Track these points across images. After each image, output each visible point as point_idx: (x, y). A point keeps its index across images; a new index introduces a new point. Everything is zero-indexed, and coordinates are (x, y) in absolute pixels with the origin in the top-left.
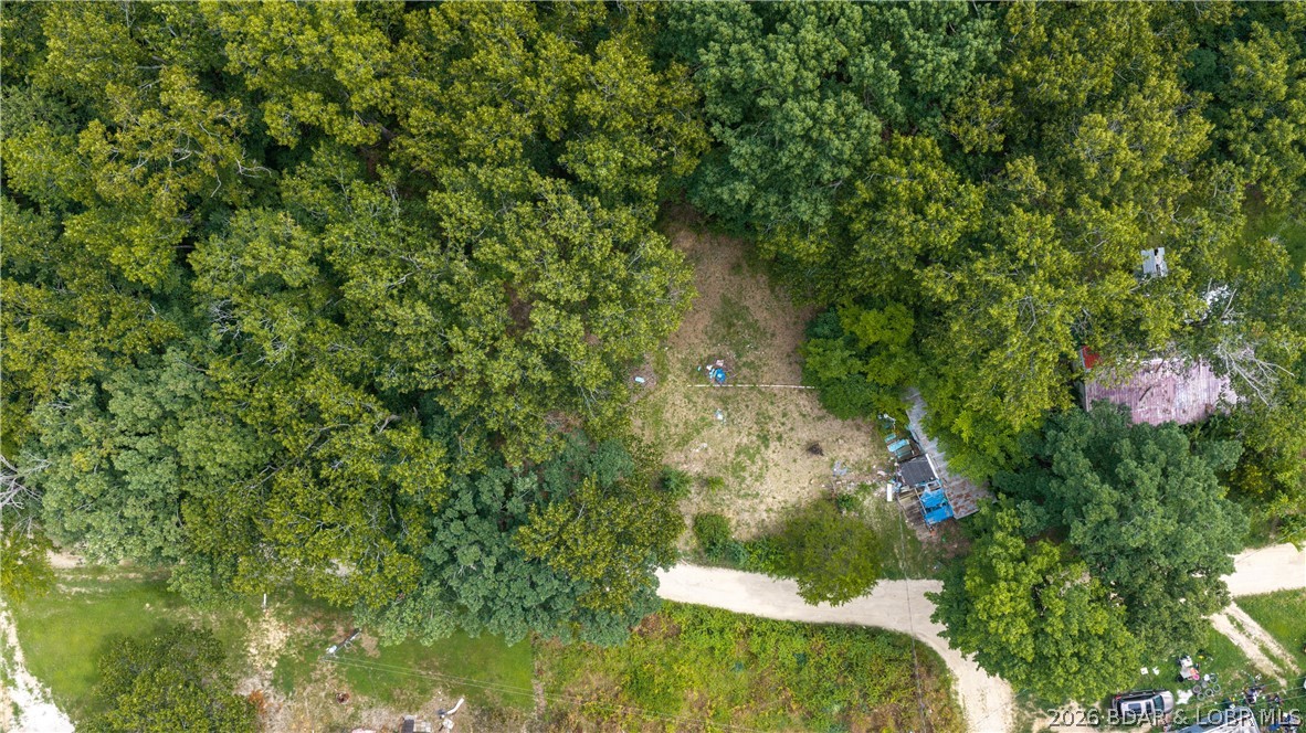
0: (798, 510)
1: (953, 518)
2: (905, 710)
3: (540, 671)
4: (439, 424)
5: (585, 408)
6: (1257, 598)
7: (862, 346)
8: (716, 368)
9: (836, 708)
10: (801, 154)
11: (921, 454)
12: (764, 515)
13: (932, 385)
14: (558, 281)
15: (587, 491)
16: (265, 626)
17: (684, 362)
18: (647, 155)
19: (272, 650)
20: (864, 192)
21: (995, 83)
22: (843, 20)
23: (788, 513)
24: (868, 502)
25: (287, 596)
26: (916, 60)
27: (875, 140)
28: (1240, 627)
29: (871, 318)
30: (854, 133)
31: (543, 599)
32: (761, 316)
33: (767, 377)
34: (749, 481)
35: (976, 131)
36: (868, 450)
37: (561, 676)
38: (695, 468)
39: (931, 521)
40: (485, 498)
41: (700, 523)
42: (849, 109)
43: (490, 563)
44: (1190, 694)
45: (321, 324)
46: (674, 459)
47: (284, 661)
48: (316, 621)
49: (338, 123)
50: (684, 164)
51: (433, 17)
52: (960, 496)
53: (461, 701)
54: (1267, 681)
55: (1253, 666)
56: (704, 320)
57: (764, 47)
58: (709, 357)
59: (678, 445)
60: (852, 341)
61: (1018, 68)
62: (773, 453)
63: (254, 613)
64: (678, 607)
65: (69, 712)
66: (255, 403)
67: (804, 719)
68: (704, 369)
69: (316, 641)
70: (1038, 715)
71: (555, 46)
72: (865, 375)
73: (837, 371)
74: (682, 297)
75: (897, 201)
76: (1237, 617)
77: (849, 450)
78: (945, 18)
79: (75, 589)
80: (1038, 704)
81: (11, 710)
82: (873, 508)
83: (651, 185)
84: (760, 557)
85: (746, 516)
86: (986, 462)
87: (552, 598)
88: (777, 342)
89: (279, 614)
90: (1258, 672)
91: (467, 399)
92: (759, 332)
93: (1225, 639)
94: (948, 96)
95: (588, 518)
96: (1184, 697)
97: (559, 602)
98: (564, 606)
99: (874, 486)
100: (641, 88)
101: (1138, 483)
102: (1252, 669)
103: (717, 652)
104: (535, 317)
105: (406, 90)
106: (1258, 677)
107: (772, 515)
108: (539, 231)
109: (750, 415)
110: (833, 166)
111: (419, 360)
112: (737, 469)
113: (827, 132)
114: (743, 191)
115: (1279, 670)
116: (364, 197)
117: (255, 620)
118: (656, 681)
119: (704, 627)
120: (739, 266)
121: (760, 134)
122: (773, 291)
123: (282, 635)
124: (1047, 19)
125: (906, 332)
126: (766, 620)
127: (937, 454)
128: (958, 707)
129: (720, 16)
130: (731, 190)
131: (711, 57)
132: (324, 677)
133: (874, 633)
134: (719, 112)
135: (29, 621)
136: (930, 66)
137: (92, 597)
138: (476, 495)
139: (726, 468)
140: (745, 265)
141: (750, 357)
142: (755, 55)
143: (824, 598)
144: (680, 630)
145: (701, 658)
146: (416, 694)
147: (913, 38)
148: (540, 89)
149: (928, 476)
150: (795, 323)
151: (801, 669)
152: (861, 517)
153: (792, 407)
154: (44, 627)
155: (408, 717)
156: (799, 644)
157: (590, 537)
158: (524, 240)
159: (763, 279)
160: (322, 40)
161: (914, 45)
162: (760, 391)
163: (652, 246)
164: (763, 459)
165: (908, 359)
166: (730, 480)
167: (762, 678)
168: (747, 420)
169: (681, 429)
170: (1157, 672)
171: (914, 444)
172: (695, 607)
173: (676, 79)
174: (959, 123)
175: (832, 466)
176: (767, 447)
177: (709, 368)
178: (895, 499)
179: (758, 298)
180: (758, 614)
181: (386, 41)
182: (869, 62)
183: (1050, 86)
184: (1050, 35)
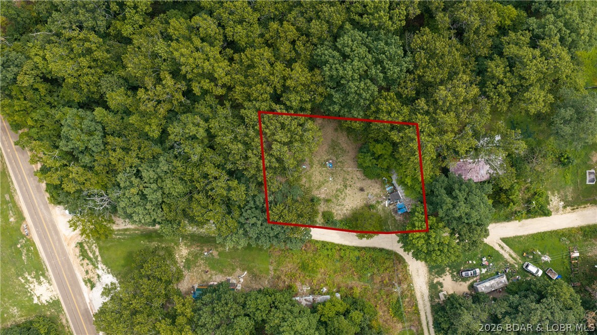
0: (356, 210)
1: (407, 212)
2: (392, 275)
3: (272, 263)
4: (243, 180)
5: (288, 174)
6: (508, 238)
7: (376, 155)
8: (329, 163)
9: (369, 275)
10: (354, 97)
11: (397, 191)
12: (345, 211)
13: (398, 168)
14: (281, 136)
15: (289, 201)
16: (181, 248)
17: (319, 161)
18: (308, 97)
19: (184, 256)
20: (373, 108)
21: (412, 76)
22: (366, 59)
23: (353, 211)
24: (380, 207)
25: (188, 238)
26: (388, 70)
27: (376, 93)
28: (502, 248)
29: (379, 146)
30: (369, 91)
31: (275, 233)
32: (344, 146)
33: (346, 166)
34: (340, 200)
35: (406, 91)
36: (380, 190)
37: (279, 264)
38: (323, 196)
39: (400, 213)
40: (258, 203)
41: (324, 215)
42: (368, 85)
43: (259, 223)
44: (486, 270)
45: (208, 150)
46: (315, 193)
47: (187, 260)
48: (198, 246)
49: (214, 88)
50: (319, 100)
51: (243, 56)
52: (409, 205)
53: (246, 272)
54: (511, 266)
55: (506, 261)
56: (325, 147)
57: (342, 66)
58: (327, 159)
59: (317, 188)
60: (373, 154)
61: (419, 72)
62: (348, 191)
63: (177, 244)
64: (317, 241)
65: (116, 277)
66: (187, 173)
67: (359, 278)
68: (325, 163)
69: (198, 253)
70: (436, 277)
71: (279, 66)
72: (377, 165)
73: (368, 164)
74: (318, 140)
75: (383, 111)
76: (501, 244)
77: (374, 190)
78: (396, 58)
79: (118, 236)
80: (436, 273)
81: (97, 276)
82: (381, 209)
83: (309, 106)
84: (344, 224)
85: (339, 212)
86: (416, 193)
87: (278, 233)
88: (350, 154)
89: (185, 244)
90: (508, 262)
91: (253, 172)
92: (344, 151)
93: (497, 252)
94: (398, 80)
95: (289, 209)
96: (484, 271)
97: (280, 235)
98: (282, 236)
99: (382, 202)
100: (306, 78)
101: (458, 197)
102: (506, 262)
103: (330, 256)
104: (273, 146)
105: (234, 78)
106: (508, 264)
107: (348, 211)
108: (275, 121)
109: (341, 179)
110: (364, 101)
111: (238, 160)
112: (336, 196)
113: (362, 91)
114: (337, 108)
115: (515, 262)
116: (221, 111)
117: (177, 246)
118: (310, 266)
119: (326, 248)
120: (337, 129)
121: (342, 91)
122: (348, 137)
123: (187, 251)
124: (427, 57)
125: (390, 151)
126: (346, 246)
127: (401, 191)
128: (410, 274)
129: (329, 56)
130: (333, 108)
131: (327, 69)
132: (201, 265)
133: (381, 250)
134: (329, 84)
135: (102, 247)
136: (392, 72)
137: (123, 239)
138: (255, 202)
139: (333, 196)
140: (339, 129)
141: (341, 159)
142: (340, 69)
143: (364, 237)
144: (318, 249)
145: (325, 258)
146: (231, 270)
147: (387, 64)
148: (275, 80)
149: (399, 198)
150: (356, 148)
151: (357, 262)
152: (377, 212)
153: (355, 176)
154: (108, 249)
155: (228, 278)
156: (357, 253)
157: (290, 214)
158: (271, 123)
159: (345, 133)
160: (210, 65)
161: (387, 66)
162: (344, 171)
163: (309, 125)
164: (345, 193)
165: (390, 160)
166: (334, 200)
167: (345, 265)
168: (340, 180)
169: (318, 183)
170: (475, 263)
171: (395, 188)
172: (322, 242)
173: (316, 74)
174: (402, 88)
175: (368, 195)
176: (346, 189)
177: (327, 163)
178: (388, 206)
179: (343, 140)
180: (343, 244)
181: (229, 64)
182: (373, 71)
183: (429, 77)
184: (429, 62)
